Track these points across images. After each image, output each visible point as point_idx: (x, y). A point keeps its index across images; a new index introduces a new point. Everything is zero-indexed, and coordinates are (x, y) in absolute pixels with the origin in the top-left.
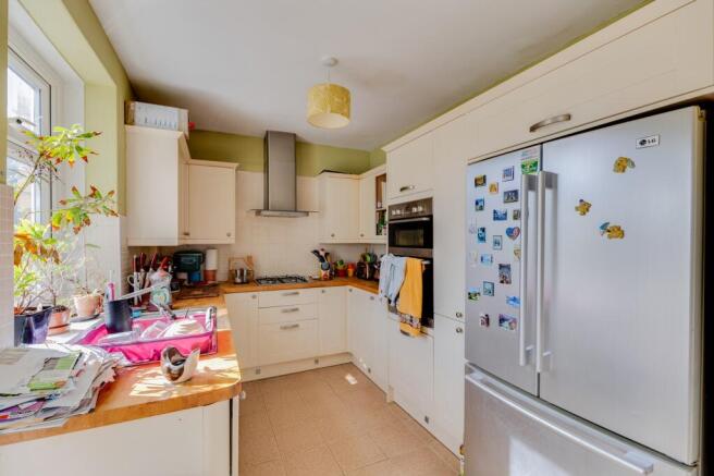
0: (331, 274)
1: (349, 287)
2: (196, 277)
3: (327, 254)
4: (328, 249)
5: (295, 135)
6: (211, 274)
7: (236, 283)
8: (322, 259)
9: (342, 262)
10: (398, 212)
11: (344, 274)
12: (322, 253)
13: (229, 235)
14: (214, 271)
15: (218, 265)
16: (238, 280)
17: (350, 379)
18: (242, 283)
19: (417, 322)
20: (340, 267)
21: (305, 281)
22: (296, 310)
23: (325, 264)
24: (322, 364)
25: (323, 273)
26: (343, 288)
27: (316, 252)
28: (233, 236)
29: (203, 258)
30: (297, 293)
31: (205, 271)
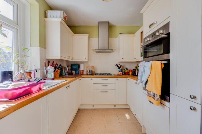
0: (122, 73)
1: (128, 78)
2: (77, 72)
3: (121, 66)
4: (121, 64)
5: (108, 22)
6: (82, 71)
7: (88, 75)
8: (119, 68)
9: (127, 69)
10: (148, 39)
11: (128, 74)
12: (119, 66)
13: (85, 58)
14: (83, 71)
15: (84, 69)
16: (89, 74)
17: (127, 116)
18: (90, 75)
19: (157, 97)
20: (126, 71)
21: (111, 75)
22: (107, 85)
23: (120, 70)
24: (117, 107)
25: (119, 73)
26: (126, 78)
27: (117, 65)
28: (87, 59)
29: (79, 67)
30: (107, 79)
31: (80, 71)
